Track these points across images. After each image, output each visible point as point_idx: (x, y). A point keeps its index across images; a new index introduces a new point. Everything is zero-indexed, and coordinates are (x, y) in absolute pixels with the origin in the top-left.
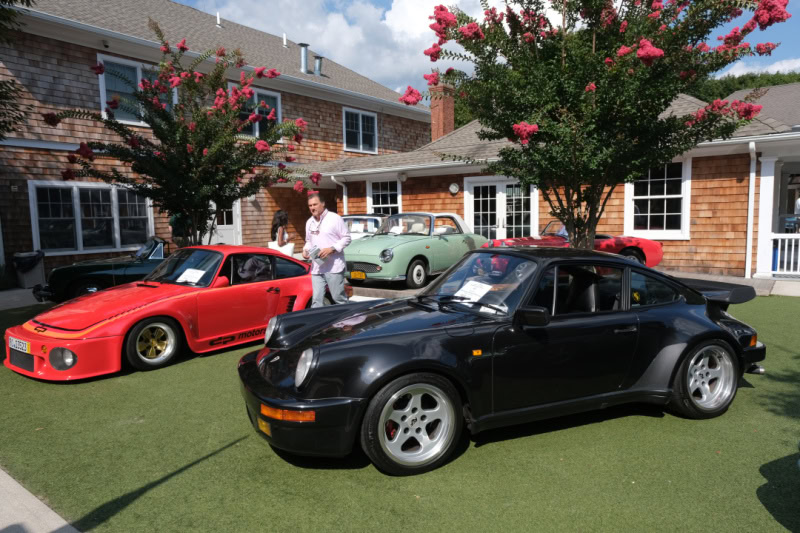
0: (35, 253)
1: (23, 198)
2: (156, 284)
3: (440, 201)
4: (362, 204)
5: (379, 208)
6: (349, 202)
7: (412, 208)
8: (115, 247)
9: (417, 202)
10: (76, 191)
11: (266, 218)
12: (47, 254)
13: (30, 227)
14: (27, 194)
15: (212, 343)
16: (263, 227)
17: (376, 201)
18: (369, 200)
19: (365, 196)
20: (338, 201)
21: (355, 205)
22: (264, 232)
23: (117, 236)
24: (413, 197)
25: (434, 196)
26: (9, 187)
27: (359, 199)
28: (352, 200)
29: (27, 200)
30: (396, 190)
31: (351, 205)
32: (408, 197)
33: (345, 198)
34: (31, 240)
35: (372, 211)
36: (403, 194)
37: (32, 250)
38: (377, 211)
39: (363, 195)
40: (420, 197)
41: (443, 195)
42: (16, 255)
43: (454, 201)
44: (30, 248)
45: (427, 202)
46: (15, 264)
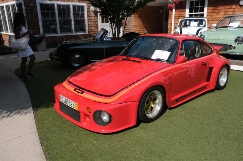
0: (41, 35)
1: (35, 9)
2: (139, 60)
3: (232, 10)
4: (183, 13)
5: (193, 15)
6: (175, 12)
7: (213, 14)
8: (72, 33)
9: (217, 11)
10: (56, 5)
11: (132, 20)
12: (47, 36)
13: (38, 23)
14: (36, 7)
15: (177, 100)
16: (130, 24)
17: (191, 11)
18: (187, 10)
19: (185, 9)
20: (170, 11)
21: (179, 13)
22: (131, 26)
23: (73, 28)
24: (214, 8)
25: (228, 7)
26: (29, 3)
27: (182, 10)
28: (177, 10)
29: (37, 10)
30: (204, 5)
31: (176, 13)
32: (211, 8)
33: (174, 10)
34: (39, 29)
35: (188, 16)
36: (208, 7)
37: (40, 34)
38: (191, 16)
39: (184, 8)
40: (219, 8)
41: (234, 7)
42: (34, 36)
43: (241, 9)
44: (39, 33)
45: (223, 10)
46: (33, 40)
